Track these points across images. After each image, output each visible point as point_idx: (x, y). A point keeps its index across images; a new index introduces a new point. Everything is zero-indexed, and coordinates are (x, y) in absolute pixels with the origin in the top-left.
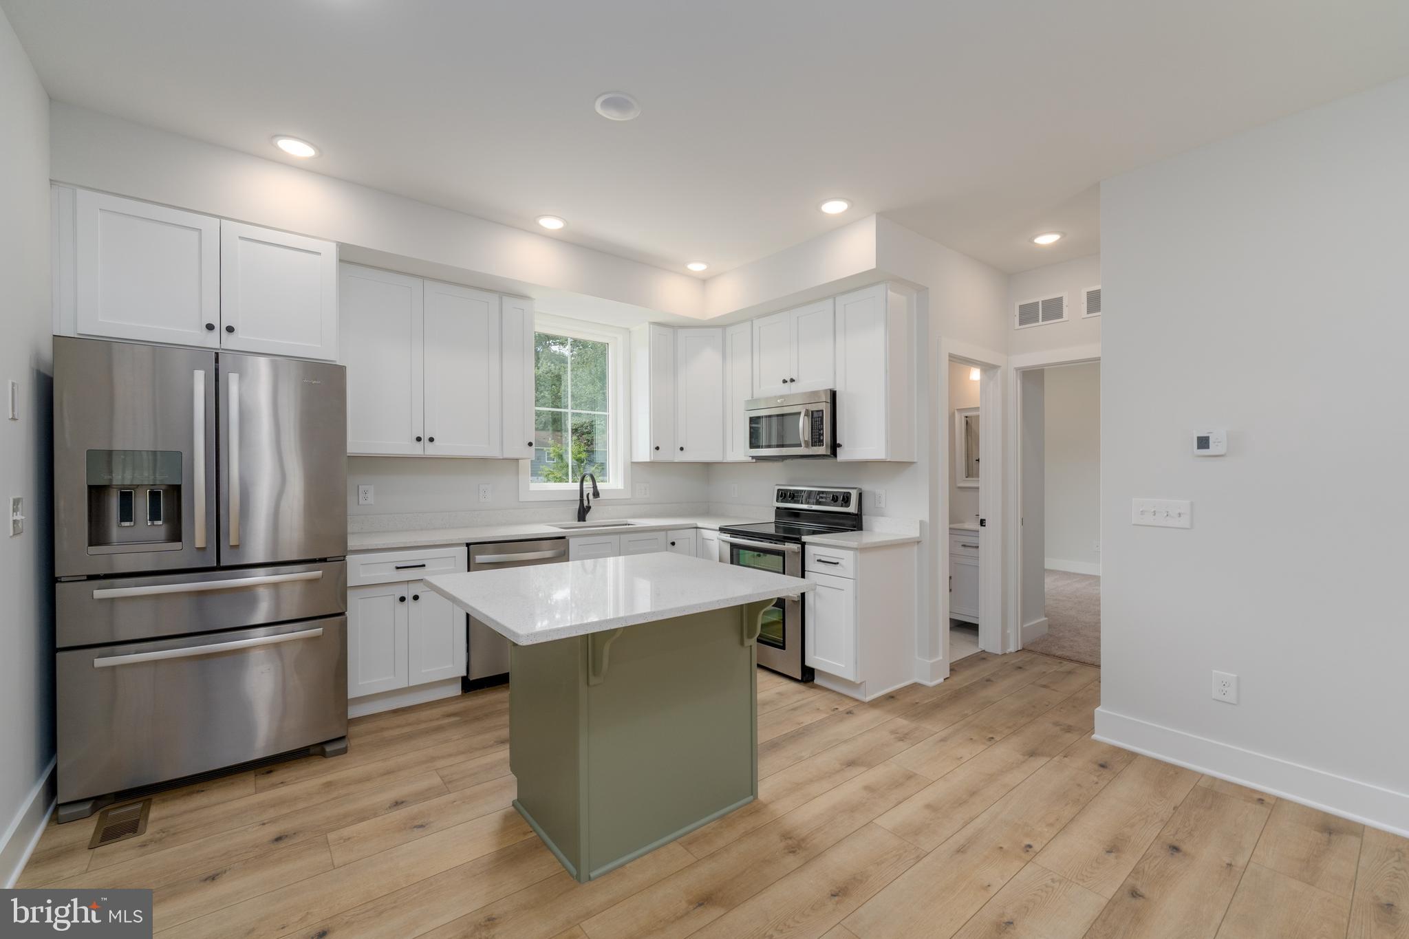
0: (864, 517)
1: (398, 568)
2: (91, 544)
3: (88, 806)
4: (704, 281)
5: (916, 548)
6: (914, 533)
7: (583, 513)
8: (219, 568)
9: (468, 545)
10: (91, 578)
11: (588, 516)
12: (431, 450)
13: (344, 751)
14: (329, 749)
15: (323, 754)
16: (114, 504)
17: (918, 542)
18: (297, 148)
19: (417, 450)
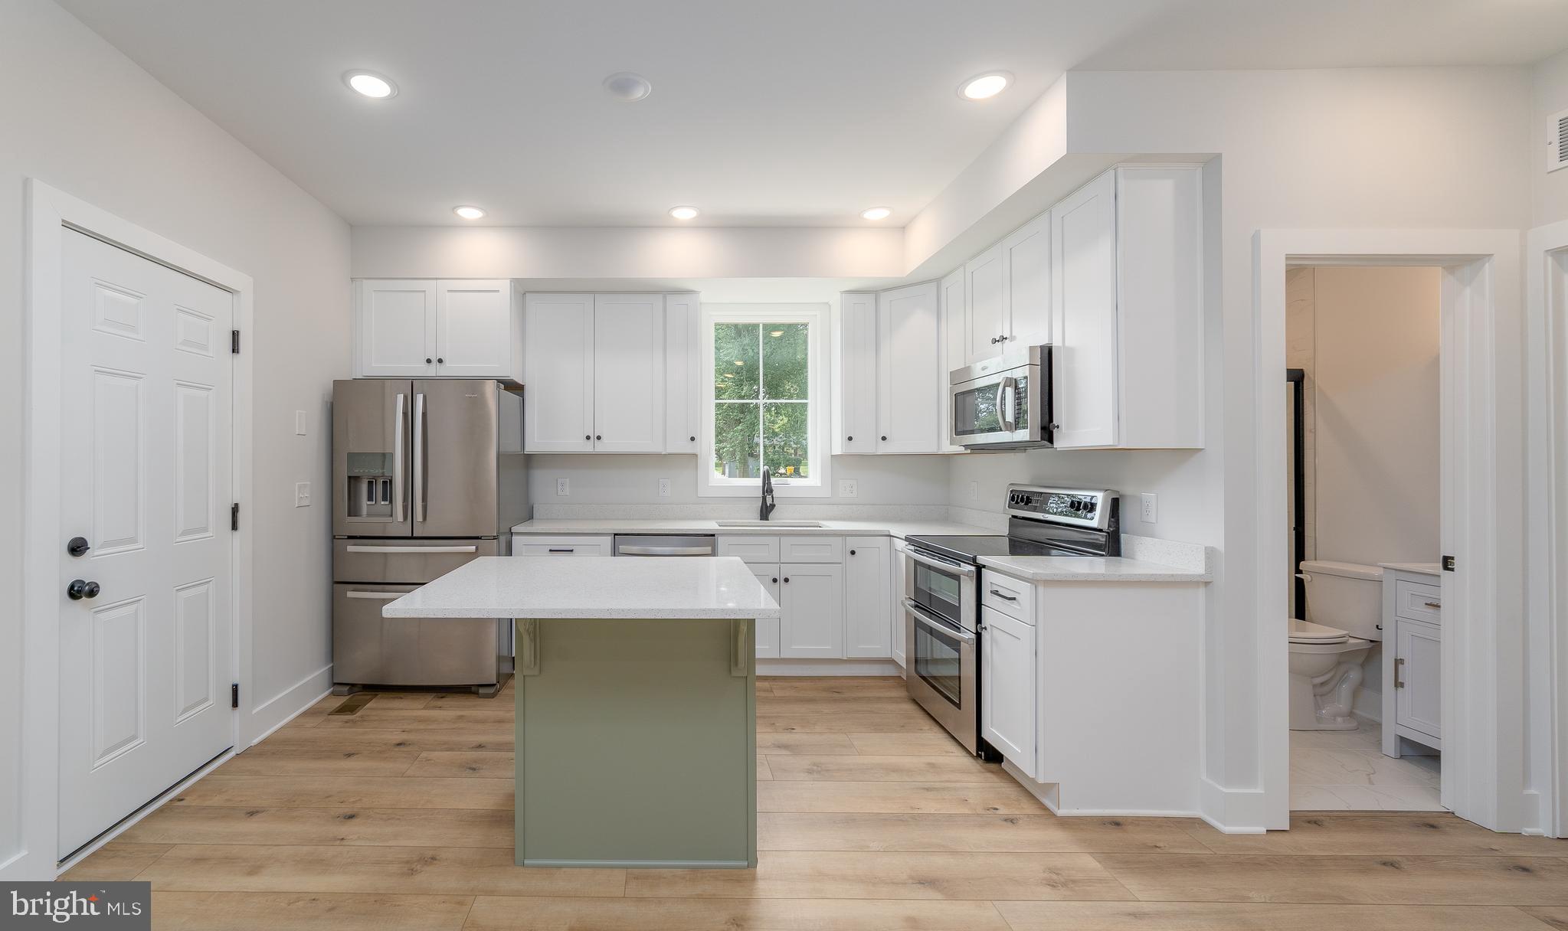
0: (1123, 536)
1: (550, 550)
2: (349, 515)
3: (346, 689)
4: (901, 229)
5: (1201, 592)
6: (1195, 567)
7: (766, 511)
8: (412, 538)
9: (615, 535)
10: (350, 537)
11: (771, 515)
12: (601, 448)
13: (493, 696)
14: (482, 691)
15: (476, 693)
16: (364, 488)
17: (1207, 584)
18: (469, 213)
19: (588, 448)
